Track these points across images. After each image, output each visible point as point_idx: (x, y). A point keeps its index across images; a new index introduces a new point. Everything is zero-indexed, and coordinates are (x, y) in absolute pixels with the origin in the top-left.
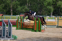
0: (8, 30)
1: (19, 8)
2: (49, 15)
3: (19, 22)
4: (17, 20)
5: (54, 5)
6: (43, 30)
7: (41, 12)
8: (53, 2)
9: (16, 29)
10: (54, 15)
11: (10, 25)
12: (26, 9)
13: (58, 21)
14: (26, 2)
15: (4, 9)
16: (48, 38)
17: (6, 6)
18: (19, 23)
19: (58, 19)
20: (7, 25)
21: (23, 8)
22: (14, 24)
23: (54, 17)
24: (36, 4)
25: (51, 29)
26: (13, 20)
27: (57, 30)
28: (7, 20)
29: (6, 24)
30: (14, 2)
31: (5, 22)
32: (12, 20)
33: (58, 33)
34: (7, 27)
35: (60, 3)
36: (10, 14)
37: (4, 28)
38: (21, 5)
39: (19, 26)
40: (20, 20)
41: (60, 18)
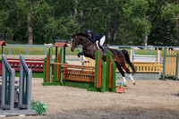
0: (19, 87)
1: (53, 23)
2: (139, 43)
3: (52, 62)
4: (45, 56)
5: (154, 14)
6: (120, 88)
7: (115, 35)
8: (151, 5)
9: (44, 84)
10: (154, 45)
11: (26, 72)
12: (71, 26)
13: (164, 61)
14: (72, 5)
15: (8, 25)
16: (136, 109)
17: (13, 17)
18: (52, 65)
19: (164, 56)
20: (17, 72)
21: (64, 23)
22: (38, 69)
23: (152, 48)
24: (100, 11)
25: (144, 84)
26: (35, 57)
27: (160, 86)
28: (17, 57)
29: (13, 70)
30: (37, 6)
31: (10, 63)
32: (31, 57)
33: (163, 94)
34: (17, 79)
35: (168, 8)
36: (25, 41)
37: (8, 82)
38: (57, 14)
39: (51, 76)
40: (54, 57)
41: (169, 52)
